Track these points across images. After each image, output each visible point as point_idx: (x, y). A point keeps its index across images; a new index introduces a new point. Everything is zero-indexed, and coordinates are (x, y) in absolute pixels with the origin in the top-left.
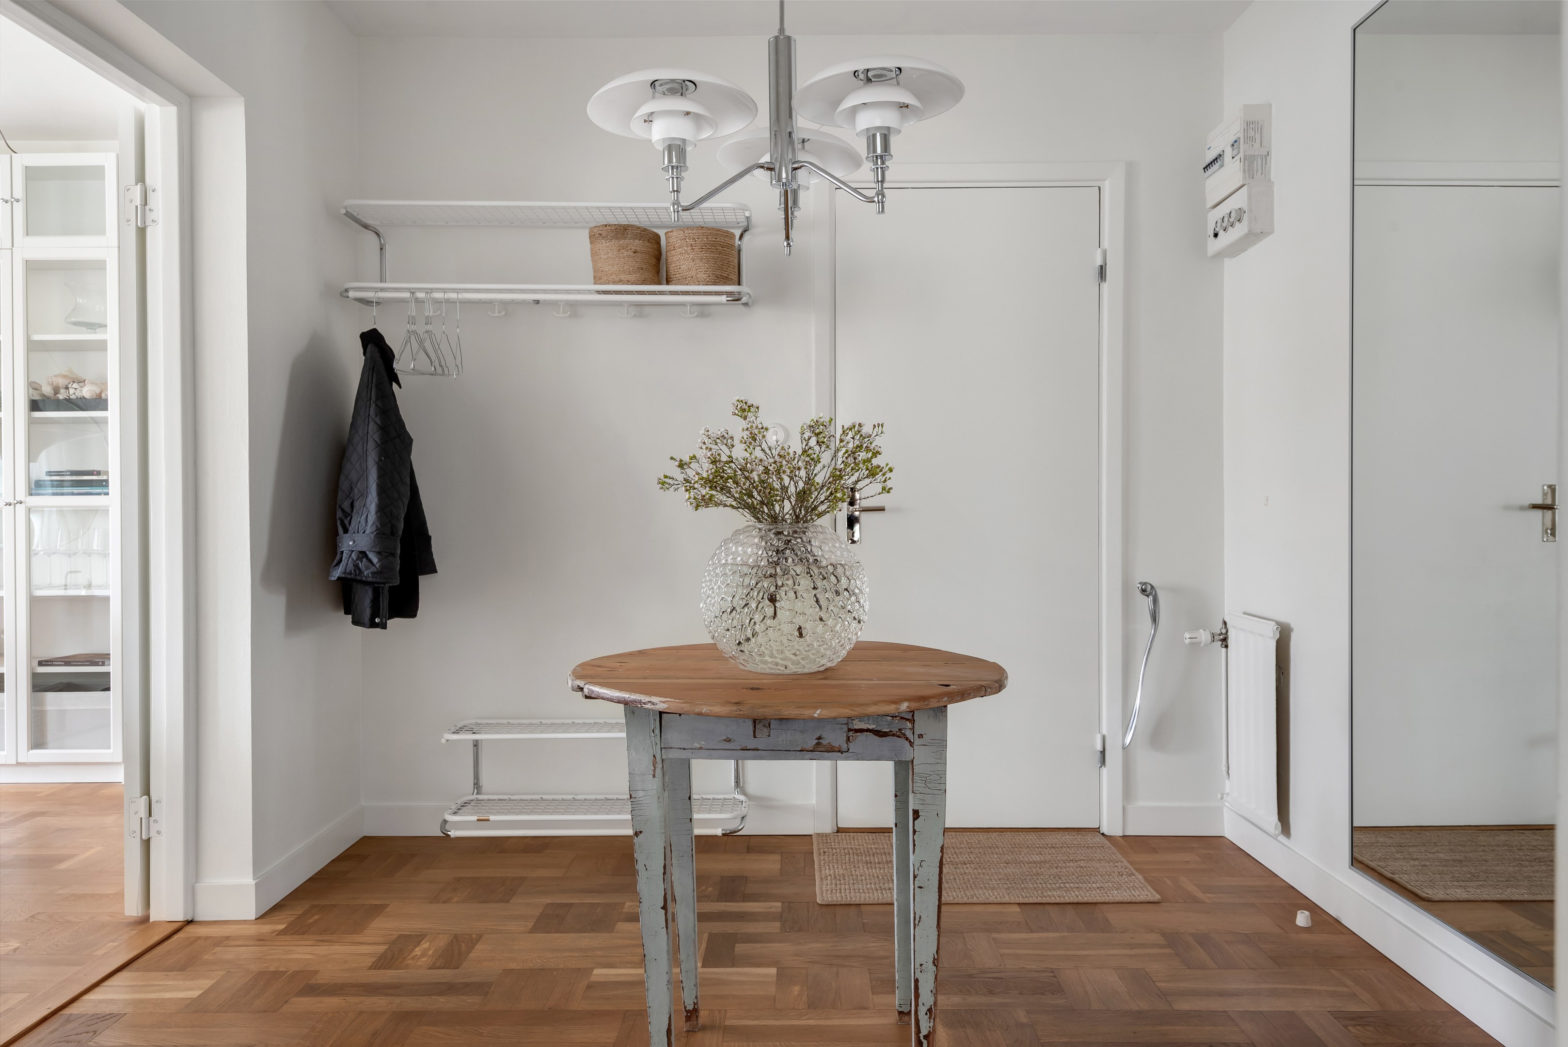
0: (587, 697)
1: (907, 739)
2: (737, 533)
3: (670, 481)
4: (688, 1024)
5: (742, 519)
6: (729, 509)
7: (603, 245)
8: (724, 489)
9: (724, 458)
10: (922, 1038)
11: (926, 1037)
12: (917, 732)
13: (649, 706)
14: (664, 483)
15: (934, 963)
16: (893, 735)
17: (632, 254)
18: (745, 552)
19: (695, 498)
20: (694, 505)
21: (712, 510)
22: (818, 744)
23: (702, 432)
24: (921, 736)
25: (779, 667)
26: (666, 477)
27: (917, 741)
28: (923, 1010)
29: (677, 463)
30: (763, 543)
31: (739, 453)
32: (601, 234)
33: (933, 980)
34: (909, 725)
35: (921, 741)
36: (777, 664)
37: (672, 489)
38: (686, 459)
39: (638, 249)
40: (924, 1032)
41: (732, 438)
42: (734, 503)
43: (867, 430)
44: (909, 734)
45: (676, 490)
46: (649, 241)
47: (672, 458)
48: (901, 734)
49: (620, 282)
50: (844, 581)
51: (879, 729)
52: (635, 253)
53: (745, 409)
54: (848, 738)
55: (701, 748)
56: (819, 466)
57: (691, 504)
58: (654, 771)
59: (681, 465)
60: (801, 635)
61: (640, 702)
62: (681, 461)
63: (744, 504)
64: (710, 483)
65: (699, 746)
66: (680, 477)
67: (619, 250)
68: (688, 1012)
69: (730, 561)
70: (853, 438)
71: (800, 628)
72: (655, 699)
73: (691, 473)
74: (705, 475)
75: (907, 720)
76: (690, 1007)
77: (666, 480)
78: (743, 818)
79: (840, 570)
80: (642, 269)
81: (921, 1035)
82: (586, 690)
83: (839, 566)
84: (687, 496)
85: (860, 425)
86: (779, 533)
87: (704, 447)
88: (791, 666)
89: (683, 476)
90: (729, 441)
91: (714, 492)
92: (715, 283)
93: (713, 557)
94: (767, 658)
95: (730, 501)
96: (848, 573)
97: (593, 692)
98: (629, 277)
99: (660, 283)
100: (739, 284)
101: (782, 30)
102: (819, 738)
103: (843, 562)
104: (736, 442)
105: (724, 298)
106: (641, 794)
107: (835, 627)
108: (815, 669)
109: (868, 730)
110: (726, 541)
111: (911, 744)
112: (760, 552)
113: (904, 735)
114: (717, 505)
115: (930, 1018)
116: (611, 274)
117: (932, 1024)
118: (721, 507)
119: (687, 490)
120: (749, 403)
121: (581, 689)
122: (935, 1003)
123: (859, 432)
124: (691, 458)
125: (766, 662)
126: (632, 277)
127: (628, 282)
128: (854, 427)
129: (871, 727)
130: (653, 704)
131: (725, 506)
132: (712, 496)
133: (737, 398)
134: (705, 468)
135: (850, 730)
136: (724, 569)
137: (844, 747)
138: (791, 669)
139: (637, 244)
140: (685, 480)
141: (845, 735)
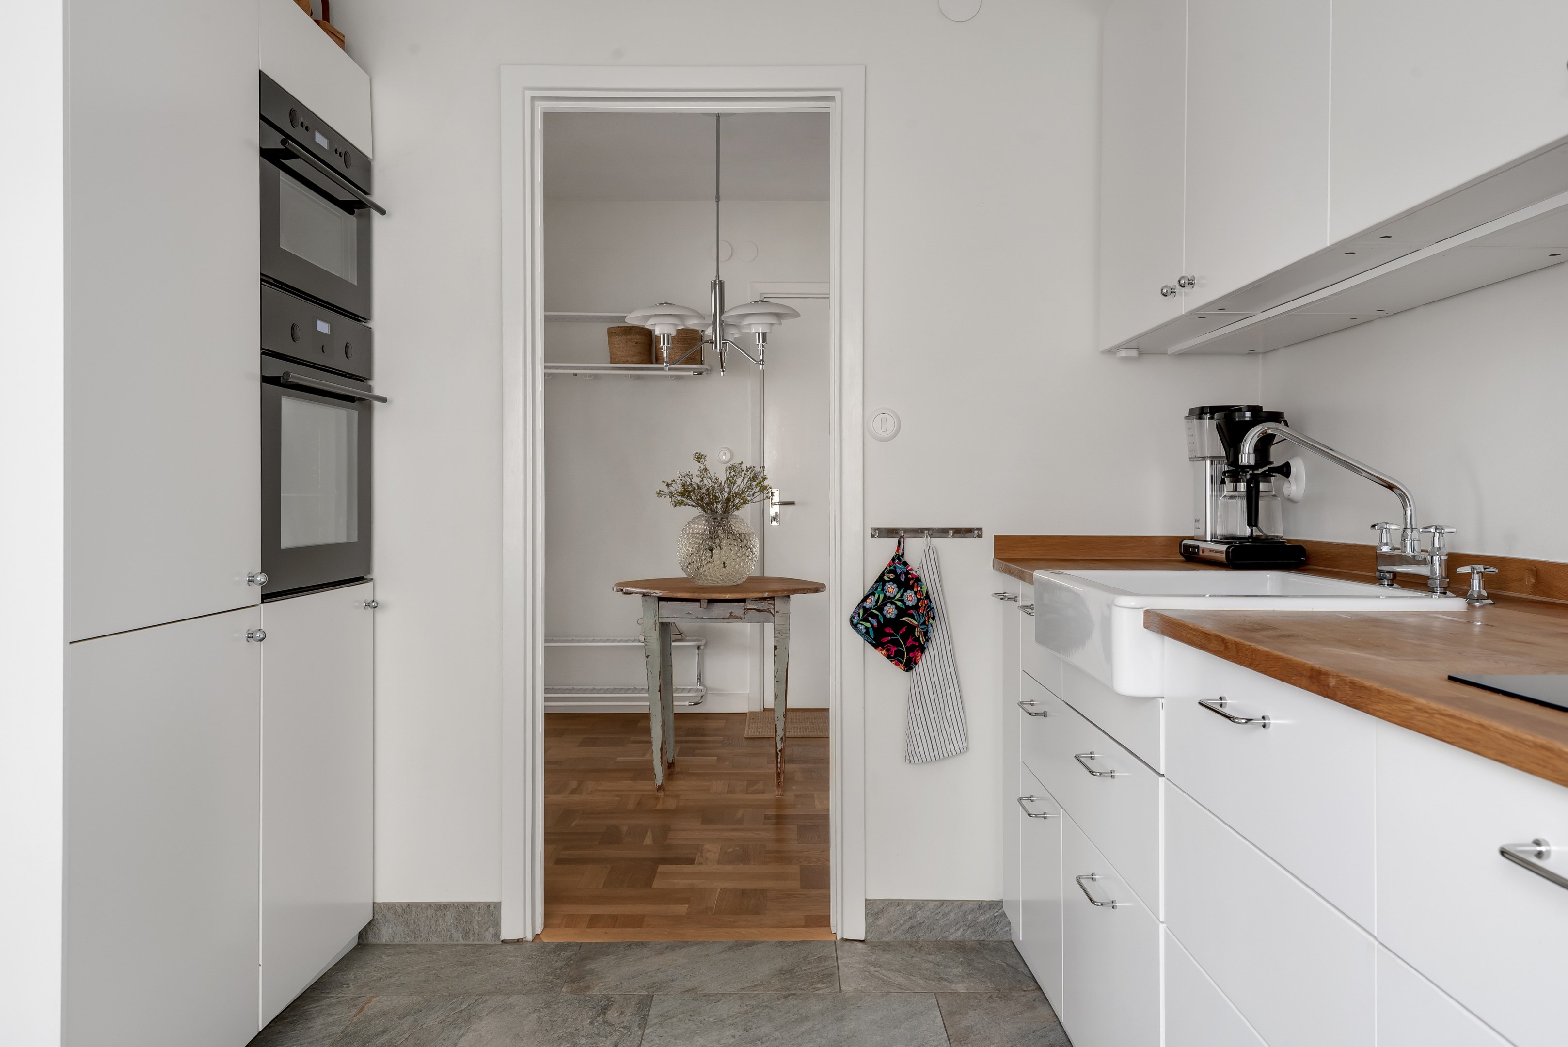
0: (625, 593)
1: (771, 613)
2: (695, 518)
3: (662, 493)
4: (669, 770)
5: (697, 512)
6: (691, 507)
7: (617, 339)
8: (689, 497)
9: (688, 483)
10: (778, 751)
11: (780, 751)
12: (776, 610)
13: (654, 595)
14: (659, 494)
15: (784, 716)
16: (765, 611)
17: (635, 345)
18: (698, 528)
19: (674, 501)
20: (674, 504)
21: (683, 507)
22: (731, 615)
23: (678, 473)
24: (777, 612)
25: (715, 582)
26: (660, 491)
27: (776, 614)
28: (778, 738)
29: (666, 484)
30: (707, 523)
31: (696, 480)
32: (615, 332)
33: (783, 724)
34: (772, 607)
35: (778, 614)
36: (713, 581)
37: (663, 497)
38: (670, 482)
39: (638, 341)
40: (779, 748)
41: (692, 475)
42: (694, 504)
43: (757, 469)
44: (772, 611)
45: (665, 497)
46: (645, 336)
47: (663, 482)
48: (768, 611)
49: (627, 362)
50: (745, 541)
51: (758, 608)
52: (636, 343)
53: (699, 457)
54: (744, 612)
55: (677, 617)
56: (736, 485)
57: (672, 504)
58: (655, 628)
59: (668, 485)
60: (724, 567)
61: (650, 593)
62: (668, 483)
63: (699, 503)
64: (682, 494)
65: (676, 616)
66: (667, 491)
67: (626, 342)
68: (669, 764)
69: (691, 532)
70: (751, 473)
71: (724, 563)
72: (657, 592)
73: (673, 489)
74: (679, 491)
75: (771, 604)
76: (671, 762)
77: (660, 492)
78: (702, 696)
79: (743, 536)
80: (641, 353)
81: (778, 750)
82: (624, 590)
83: (743, 535)
84: (671, 501)
85: (754, 467)
86: (714, 519)
87: (679, 479)
88: (719, 582)
89: (669, 490)
90: (691, 476)
91: (684, 499)
92: (686, 363)
93: (683, 530)
94: (709, 578)
95: (691, 502)
96: (747, 537)
97: (628, 590)
98: (633, 359)
99: (652, 363)
100: (702, 364)
101: (718, 276)
102: (731, 613)
103: (745, 533)
104: (694, 476)
105: (691, 373)
106: (649, 638)
107: (740, 563)
108: (731, 583)
109: (754, 609)
110: (689, 522)
111: (773, 615)
112: (705, 528)
113: (770, 611)
114: (685, 505)
115: (782, 742)
116: (622, 357)
117: (783, 745)
118: (687, 506)
119: (670, 497)
120: (701, 454)
121: (622, 590)
122: (785, 735)
123: (753, 470)
124: (672, 481)
125: (707, 580)
126: (635, 359)
127: (632, 362)
128: (751, 468)
129: (755, 607)
130: (656, 593)
131: (689, 505)
132: (683, 500)
133: (695, 452)
134: (680, 488)
135: (745, 609)
136: (688, 535)
137: (743, 617)
138: (720, 583)
139: (638, 338)
140: (669, 492)
141: (743, 611)
